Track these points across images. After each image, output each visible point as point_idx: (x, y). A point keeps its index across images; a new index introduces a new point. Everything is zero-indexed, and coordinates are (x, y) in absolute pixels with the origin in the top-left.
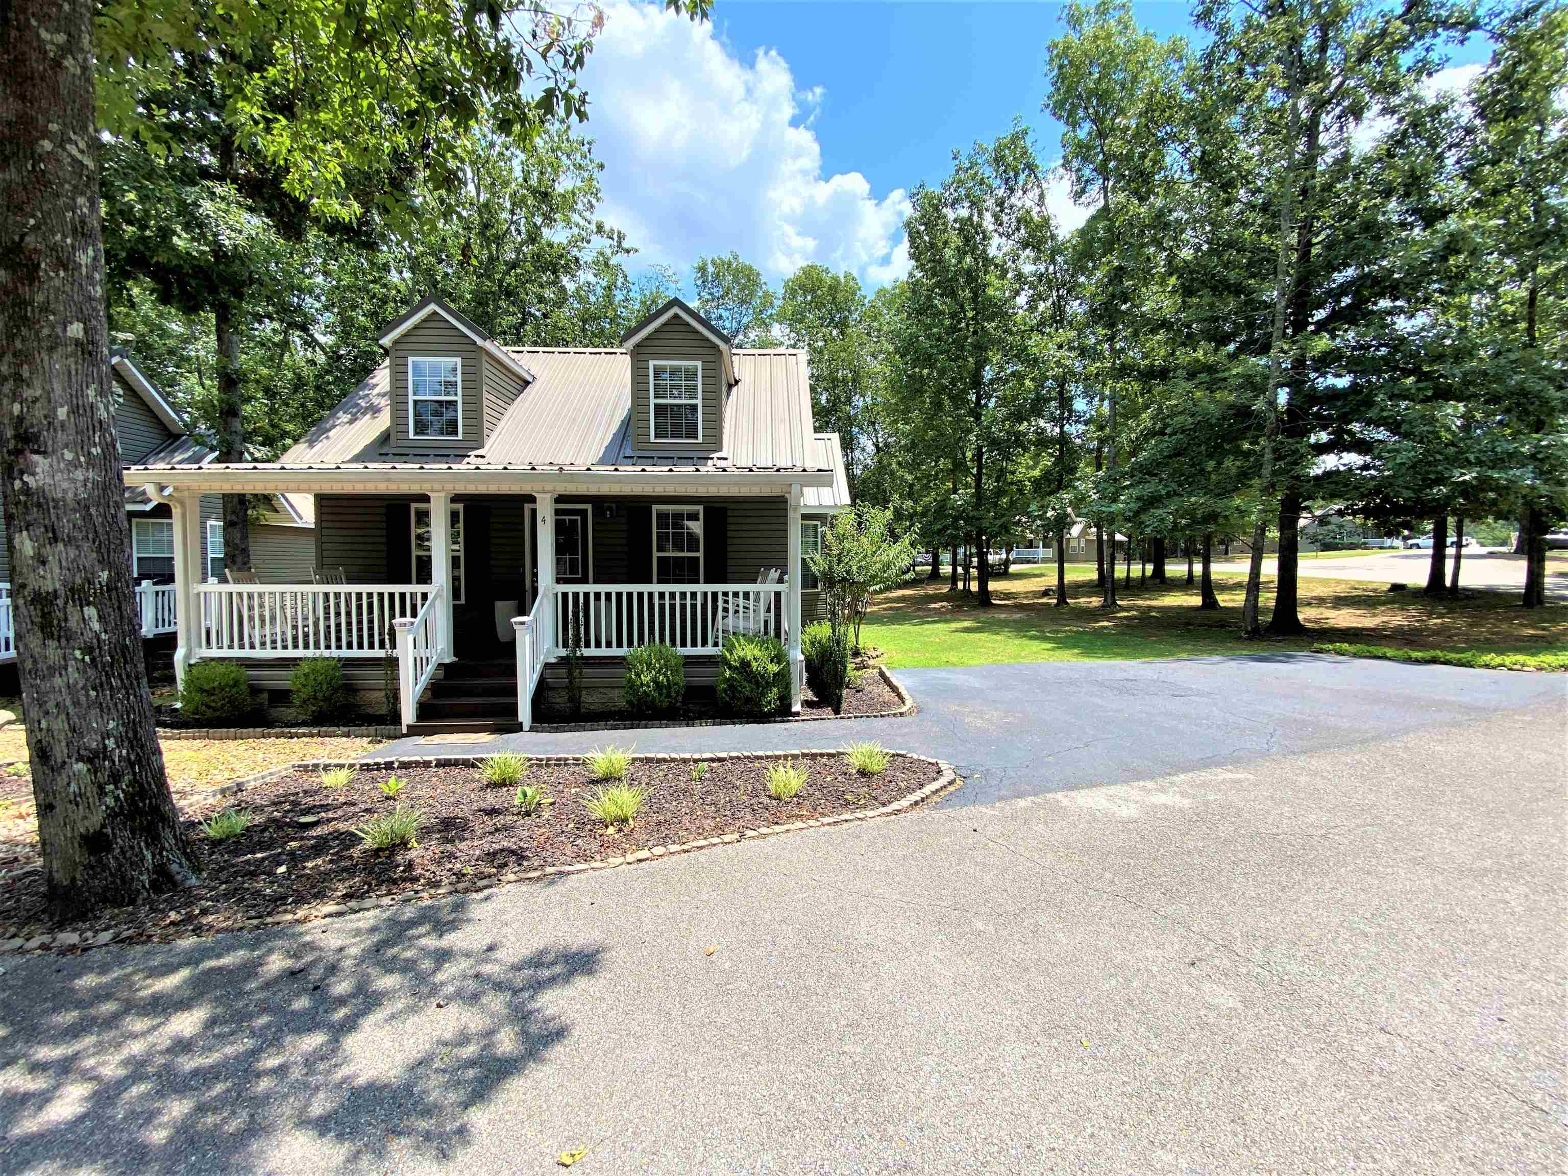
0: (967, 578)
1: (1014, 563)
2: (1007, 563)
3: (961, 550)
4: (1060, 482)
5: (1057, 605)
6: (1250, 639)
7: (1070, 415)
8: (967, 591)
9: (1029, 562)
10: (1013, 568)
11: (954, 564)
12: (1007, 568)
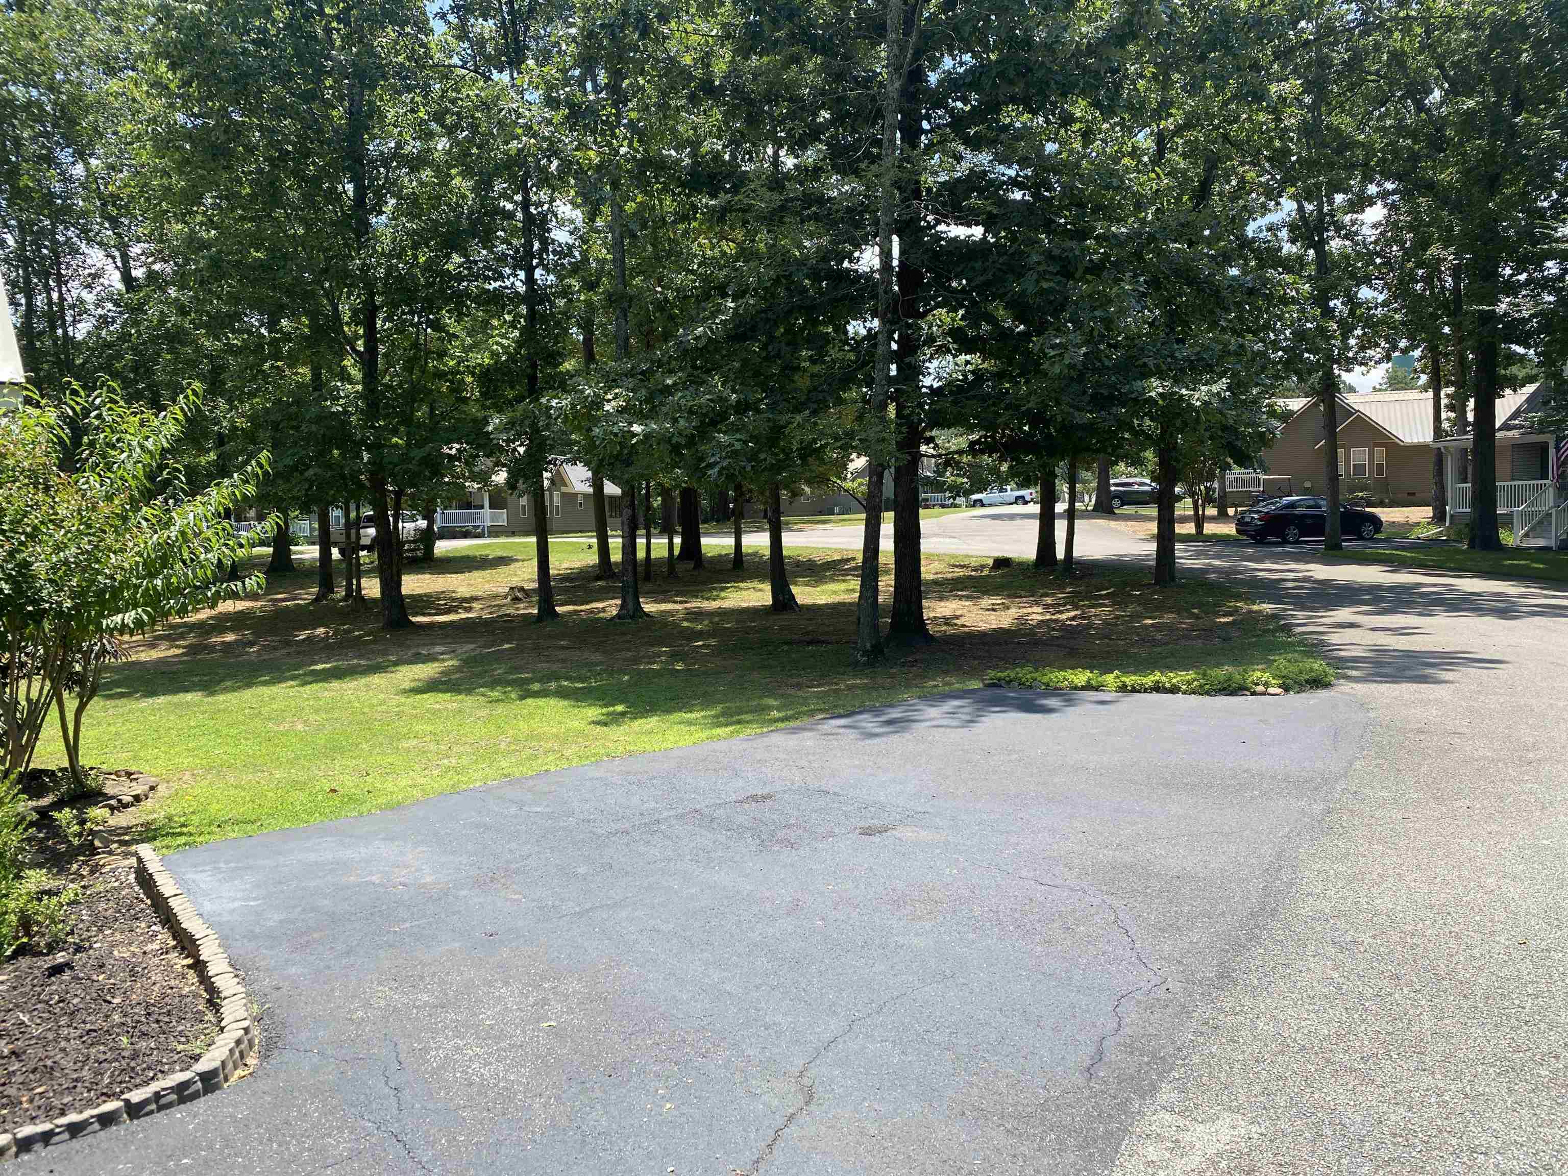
0: (354, 571)
1: (442, 537)
2: (427, 537)
3: (336, 513)
4: (533, 379)
5: (539, 618)
6: (870, 664)
7: (544, 249)
8: (356, 597)
9: (466, 535)
10: (442, 547)
11: (325, 543)
12: (430, 548)
